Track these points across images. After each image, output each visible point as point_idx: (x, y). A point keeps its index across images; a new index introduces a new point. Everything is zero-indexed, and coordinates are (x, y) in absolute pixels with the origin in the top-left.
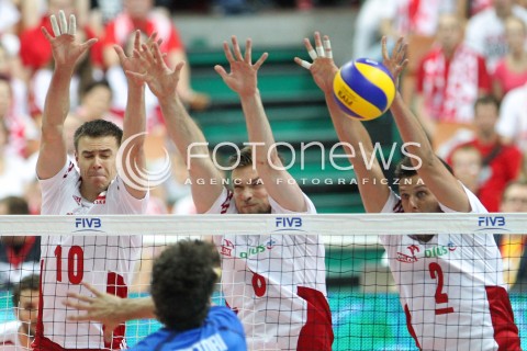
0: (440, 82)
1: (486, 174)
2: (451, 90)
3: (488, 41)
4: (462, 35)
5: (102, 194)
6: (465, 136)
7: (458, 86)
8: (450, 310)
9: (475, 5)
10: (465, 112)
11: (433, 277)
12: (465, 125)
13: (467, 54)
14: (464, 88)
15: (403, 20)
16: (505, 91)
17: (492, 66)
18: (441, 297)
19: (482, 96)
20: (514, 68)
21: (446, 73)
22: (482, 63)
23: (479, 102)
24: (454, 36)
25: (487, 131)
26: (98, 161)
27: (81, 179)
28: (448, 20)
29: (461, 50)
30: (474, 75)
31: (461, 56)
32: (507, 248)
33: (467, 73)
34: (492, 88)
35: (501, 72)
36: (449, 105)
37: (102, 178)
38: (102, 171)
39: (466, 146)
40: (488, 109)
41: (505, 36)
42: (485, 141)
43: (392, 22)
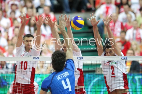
0: (113, 28)
1: (123, 48)
2: (115, 29)
3: (123, 19)
4: (118, 18)
5: (30, 50)
6: (118, 39)
7: (117, 29)
8: (115, 76)
9: (120, 11)
10: (118, 34)
11: (111, 69)
12: (118, 37)
13: (119, 22)
14: (118, 29)
15: (105, 15)
16: (127, 30)
17: (124, 24)
18: (113, 73)
19: (122, 31)
20: (129, 25)
21: (114, 26)
22: (122, 24)
23: (121, 32)
24: (116, 18)
25: (123, 38)
26: (29, 43)
27: (25, 47)
28: (114, 14)
29: (117, 21)
30: (120, 26)
31: (118, 22)
32: (127, 64)
33: (119, 26)
34: (124, 29)
35: (126, 26)
36: (115, 33)
37: (30, 46)
38: (30, 45)
39: (119, 42)
40: (123, 34)
41: (127, 18)
42: (123, 41)
43: (102, 15)
